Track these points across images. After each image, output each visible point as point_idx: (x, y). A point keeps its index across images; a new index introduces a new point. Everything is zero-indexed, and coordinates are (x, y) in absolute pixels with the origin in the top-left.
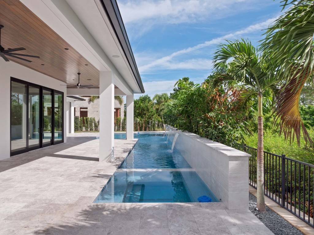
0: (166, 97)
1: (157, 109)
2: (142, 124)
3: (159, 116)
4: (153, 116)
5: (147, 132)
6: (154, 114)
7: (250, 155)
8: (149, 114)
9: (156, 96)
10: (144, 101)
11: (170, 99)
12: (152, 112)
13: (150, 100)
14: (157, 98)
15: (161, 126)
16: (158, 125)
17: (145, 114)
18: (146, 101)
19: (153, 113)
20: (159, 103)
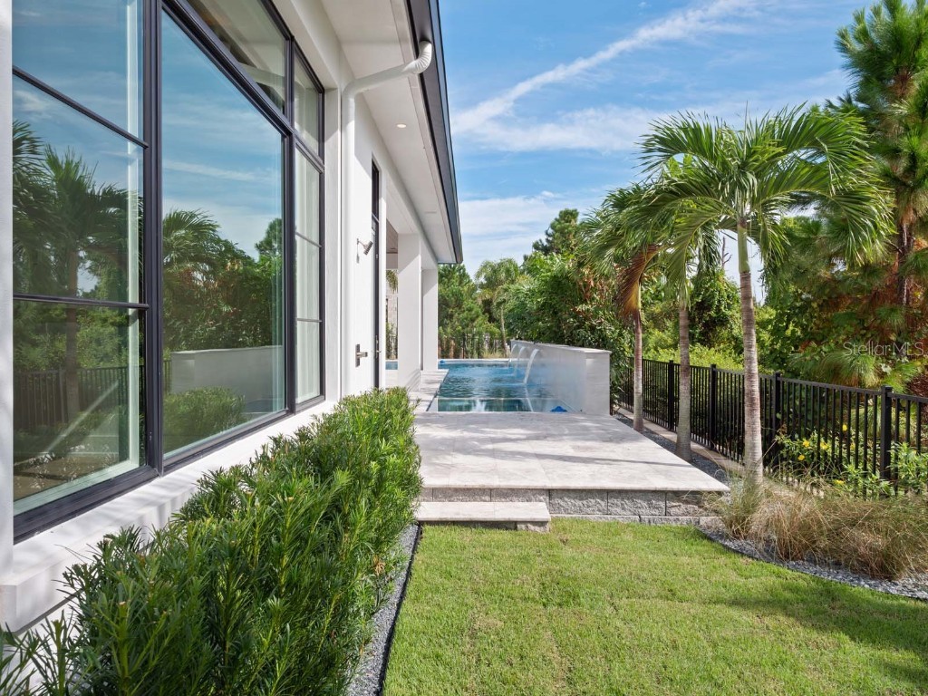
0: (512, 269)
1: (487, 303)
2: (448, 342)
3: (490, 321)
4: (473, 320)
5: (461, 360)
6: (477, 317)
7: (611, 352)
8: (461, 316)
9: (485, 267)
10: (446, 277)
11: (522, 273)
12: (470, 310)
13: (464, 276)
14: (489, 270)
15: (498, 345)
16: (491, 345)
17: (451, 316)
18: (452, 277)
19: (473, 312)
20: (492, 283)
